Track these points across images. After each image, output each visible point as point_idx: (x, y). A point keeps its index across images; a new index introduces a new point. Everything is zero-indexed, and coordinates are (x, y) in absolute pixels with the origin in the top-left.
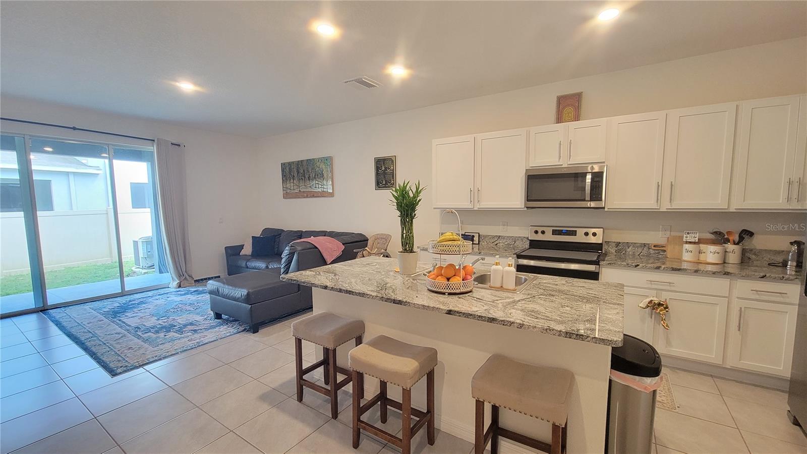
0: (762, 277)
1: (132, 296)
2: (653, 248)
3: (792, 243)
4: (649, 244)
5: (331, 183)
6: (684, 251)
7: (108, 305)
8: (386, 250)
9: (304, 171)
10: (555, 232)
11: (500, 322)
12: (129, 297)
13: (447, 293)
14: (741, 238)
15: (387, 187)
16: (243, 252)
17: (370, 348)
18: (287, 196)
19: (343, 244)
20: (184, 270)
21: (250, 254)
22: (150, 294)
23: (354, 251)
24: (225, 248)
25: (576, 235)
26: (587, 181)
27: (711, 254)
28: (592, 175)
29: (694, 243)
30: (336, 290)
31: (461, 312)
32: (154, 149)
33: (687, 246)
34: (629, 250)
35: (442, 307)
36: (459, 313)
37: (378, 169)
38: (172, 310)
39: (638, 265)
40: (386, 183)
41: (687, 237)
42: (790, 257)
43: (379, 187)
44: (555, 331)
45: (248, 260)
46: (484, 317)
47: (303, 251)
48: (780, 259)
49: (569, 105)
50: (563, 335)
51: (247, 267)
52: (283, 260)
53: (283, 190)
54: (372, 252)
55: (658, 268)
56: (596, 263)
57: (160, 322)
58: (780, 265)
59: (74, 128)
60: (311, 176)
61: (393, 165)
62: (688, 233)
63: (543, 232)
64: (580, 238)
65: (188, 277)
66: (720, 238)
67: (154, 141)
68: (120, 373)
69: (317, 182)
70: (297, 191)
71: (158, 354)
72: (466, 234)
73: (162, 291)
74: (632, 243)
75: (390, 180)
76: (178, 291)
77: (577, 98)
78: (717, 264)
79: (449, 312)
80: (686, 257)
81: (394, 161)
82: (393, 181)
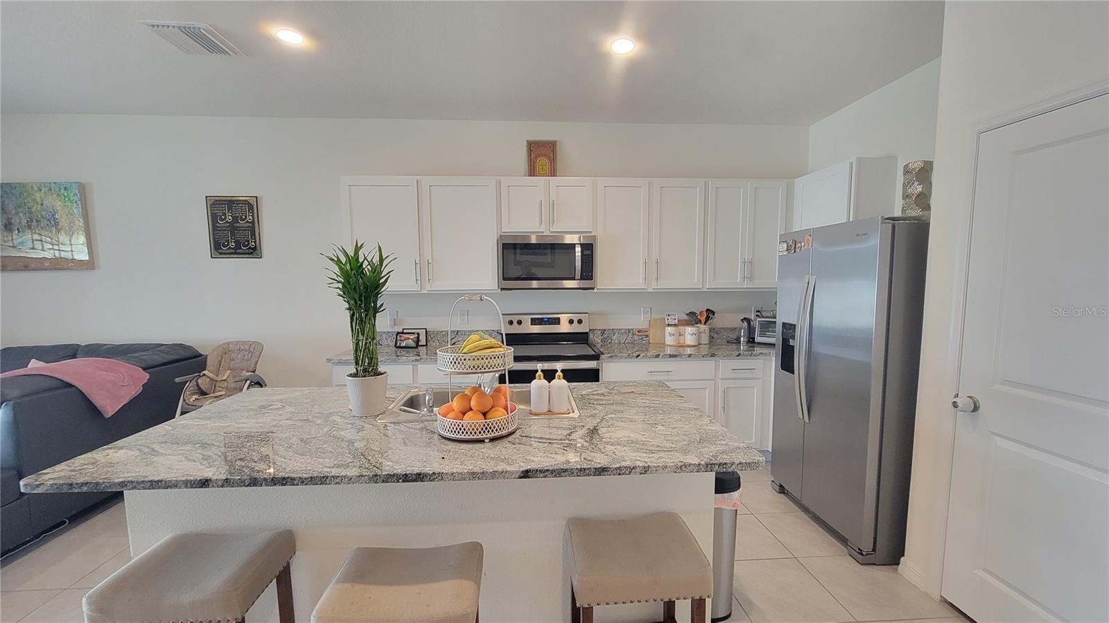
0: (738, 356)
2: (637, 333)
3: (742, 320)
4: (633, 330)
5: (82, 239)
6: (667, 334)
8: (254, 371)
10: (534, 322)
11: (615, 472)
13: (487, 438)
14: (708, 318)
15: (240, 254)
17: (358, 587)
19: (144, 369)
23: (177, 380)
25: (559, 324)
26: (577, 254)
27: (689, 335)
28: (581, 247)
29: (675, 325)
30: (241, 483)
31: (547, 470)
33: (669, 329)
34: (614, 338)
35: (508, 469)
36: (544, 472)
37: (214, 219)
39: (639, 355)
40: (238, 246)
41: (668, 320)
42: (742, 334)
43: (221, 254)
44: (692, 466)
46: (588, 469)
47: (27, 399)
48: (733, 336)
49: (542, 155)
50: (703, 469)
54: (219, 379)
55: (658, 356)
56: (596, 357)
58: (735, 341)
60: (15, 221)
61: (253, 212)
62: (669, 315)
63: (520, 322)
64: (564, 328)
66: (693, 319)
69: (36, 237)
72: (405, 331)
74: (617, 329)
75: (248, 241)
77: (550, 147)
78: (696, 346)
79: (526, 474)
80: (669, 340)
81: (255, 206)
82: (253, 244)
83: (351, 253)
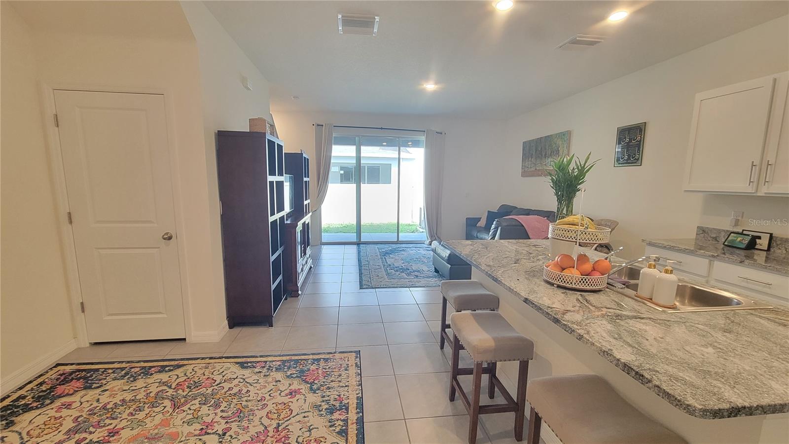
1: (401, 245)
7: (387, 247)
9: (541, 148)
12: (399, 245)
13: (556, 284)
15: (629, 163)
16: (479, 224)
18: (525, 174)
20: (435, 232)
21: (484, 226)
22: (411, 245)
24: (467, 218)
31: (534, 304)
32: (423, 138)
35: (523, 294)
36: (532, 304)
37: (620, 141)
38: (415, 259)
40: (629, 158)
43: (619, 163)
45: (479, 232)
47: (507, 227)
51: (477, 238)
52: (491, 233)
53: (522, 168)
57: (403, 265)
59: (382, 128)
60: (547, 153)
61: (641, 134)
65: (437, 238)
67: (425, 131)
68: (364, 288)
70: (533, 169)
71: (387, 284)
73: (419, 245)
75: (635, 154)
76: (427, 247)
81: (643, 129)
82: (638, 156)
83: (582, 163)
